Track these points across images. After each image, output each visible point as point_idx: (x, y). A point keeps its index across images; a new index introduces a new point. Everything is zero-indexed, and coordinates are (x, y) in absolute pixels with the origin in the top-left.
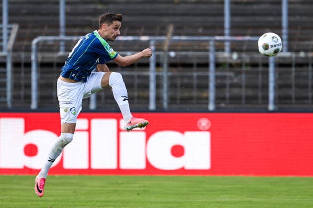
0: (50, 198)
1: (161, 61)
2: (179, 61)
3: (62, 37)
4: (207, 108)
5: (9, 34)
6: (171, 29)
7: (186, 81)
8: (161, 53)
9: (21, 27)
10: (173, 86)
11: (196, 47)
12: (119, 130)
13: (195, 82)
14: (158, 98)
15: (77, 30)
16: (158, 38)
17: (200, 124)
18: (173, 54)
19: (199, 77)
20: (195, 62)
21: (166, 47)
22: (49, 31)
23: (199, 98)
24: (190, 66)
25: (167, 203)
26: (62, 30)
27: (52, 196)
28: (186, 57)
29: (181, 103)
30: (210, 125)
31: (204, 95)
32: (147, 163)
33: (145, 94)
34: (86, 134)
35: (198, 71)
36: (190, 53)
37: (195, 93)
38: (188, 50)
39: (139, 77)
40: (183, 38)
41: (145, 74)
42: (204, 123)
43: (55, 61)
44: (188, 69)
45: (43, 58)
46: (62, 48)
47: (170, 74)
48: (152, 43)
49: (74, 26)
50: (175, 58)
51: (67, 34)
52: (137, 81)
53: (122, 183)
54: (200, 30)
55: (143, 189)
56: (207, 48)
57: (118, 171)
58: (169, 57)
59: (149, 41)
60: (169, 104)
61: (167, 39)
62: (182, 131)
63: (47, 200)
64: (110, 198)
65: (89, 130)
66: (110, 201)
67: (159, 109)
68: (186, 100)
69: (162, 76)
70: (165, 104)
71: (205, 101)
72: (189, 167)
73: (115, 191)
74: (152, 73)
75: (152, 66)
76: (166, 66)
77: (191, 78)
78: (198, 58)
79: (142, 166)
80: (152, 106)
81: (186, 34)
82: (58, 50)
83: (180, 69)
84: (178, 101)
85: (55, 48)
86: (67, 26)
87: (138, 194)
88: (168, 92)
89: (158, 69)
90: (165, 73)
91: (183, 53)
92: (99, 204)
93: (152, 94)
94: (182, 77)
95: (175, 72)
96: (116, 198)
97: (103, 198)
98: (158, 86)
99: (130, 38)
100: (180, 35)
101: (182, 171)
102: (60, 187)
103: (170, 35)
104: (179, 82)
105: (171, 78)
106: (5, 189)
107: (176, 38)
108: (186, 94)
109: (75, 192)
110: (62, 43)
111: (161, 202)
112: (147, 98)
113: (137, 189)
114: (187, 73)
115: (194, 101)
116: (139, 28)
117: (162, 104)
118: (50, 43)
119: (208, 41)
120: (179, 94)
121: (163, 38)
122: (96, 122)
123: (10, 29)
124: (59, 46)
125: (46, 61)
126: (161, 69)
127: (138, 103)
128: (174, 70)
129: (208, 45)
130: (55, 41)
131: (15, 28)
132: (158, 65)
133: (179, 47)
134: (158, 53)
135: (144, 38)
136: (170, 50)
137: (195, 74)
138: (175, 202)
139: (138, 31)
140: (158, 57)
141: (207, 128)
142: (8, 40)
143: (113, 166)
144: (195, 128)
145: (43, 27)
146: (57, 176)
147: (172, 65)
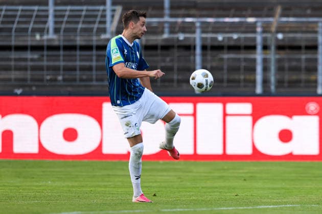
0: (155, 184)
1: (269, 43)
2: (287, 43)
3: (167, 19)
4: (316, 92)
5: (113, 16)
6: (279, 10)
7: (294, 64)
8: (269, 35)
9: (125, 9)
10: (280, 69)
11: (304, 29)
12: (225, 115)
13: (303, 65)
14: (265, 82)
15: (182, 12)
16: (266, 19)
17: (309, 108)
18: (280, 36)
19: (307, 60)
20: (303, 44)
21: (273, 29)
22: (154, 12)
23: (308, 81)
24: (298, 48)
25: (274, 189)
26: (167, 11)
27: (156, 182)
28: (294, 39)
29: (289, 87)
30: (318, 108)
31: (313, 78)
32: (254, 148)
33: (252, 77)
34: (191, 119)
35: (306, 53)
36: (299, 35)
37: (303, 77)
38: (296, 32)
39: (246, 60)
40: (291, 19)
41: (252, 56)
42: (312, 107)
43: (160, 43)
44: (295, 52)
45: (147, 40)
46: (166, 30)
47: (277, 56)
48: (259, 24)
49: (179, 8)
50: (283, 40)
51: (172, 16)
52: (243, 64)
53: (228, 169)
54: (309, 12)
55: (249, 175)
56: (316, 29)
57: (224, 157)
58: (277, 39)
59: (255, 23)
60: (277, 87)
61: (274, 21)
62: (290, 116)
63: (151, 187)
64: (216, 185)
65: (194, 115)
66: (216, 188)
67: (266, 93)
68: (294, 83)
69: (270, 59)
70: (273, 88)
71: (314, 84)
72: (297, 152)
73: (221, 177)
74: (259, 56)
75: (259, 48)
76: (273, 48)
77: (299, 60)
78: (307, 40)
79: (248, 151)
80: (259, 90)
81: (294, 16)
82: (162, 32)
83: (288, 51)
84: (286, 85)
85: (160, 30)
86: (172, 7)
87: (245, 180)
88: (275, 74)
89: (265, 52)
90: (273, 56)
91: (291, 35)
92: (204, 190)
93: (259, 78)
94: (290, 60)
95: (283, 55)
96: (222, 184)
97: (209, 184)
98: (266, 69)
99: (236, 20)
100: (288, 16)
101: (290, 157)
102: (165, 174)
103: (277, 16)
104: (286, 65)
105: (279, 61)
106: (109, 175)
107: (284, 19)
108: (294, 77)
109: (180, 178)
110: (166, 25)
111: (269, 189)
112: (254, 82)
113: (243, 175)
114: (295, 55)
115: (302, 85)
116: (246, 10)
117: (269, 87)
118: (155, 25)
119: (317, 22)
120: (287, 77)
121: (271, 19)
122: (201, 107)
123: (114, 11)
124: (163, 28)
125: (151, 43)
126: (268, 52)
127: (245, 86)
128: (282, 52)
129: (317, 27)
130: (159, 23)
131: (119, 9)
132: (265, 48)
133: (287, 29)
134: (265, 35)
135: (251, 20)
136: (278, 32)
137: (303, 57)
138: (283, 188)
139: (244, 13)
140: (265, 39)
141: (316, 112)
142: (112, 22)
143: (219, 151)
144: (303, 112)
145: (147, 8)
146: (161, 162)
147: (280, 48)
